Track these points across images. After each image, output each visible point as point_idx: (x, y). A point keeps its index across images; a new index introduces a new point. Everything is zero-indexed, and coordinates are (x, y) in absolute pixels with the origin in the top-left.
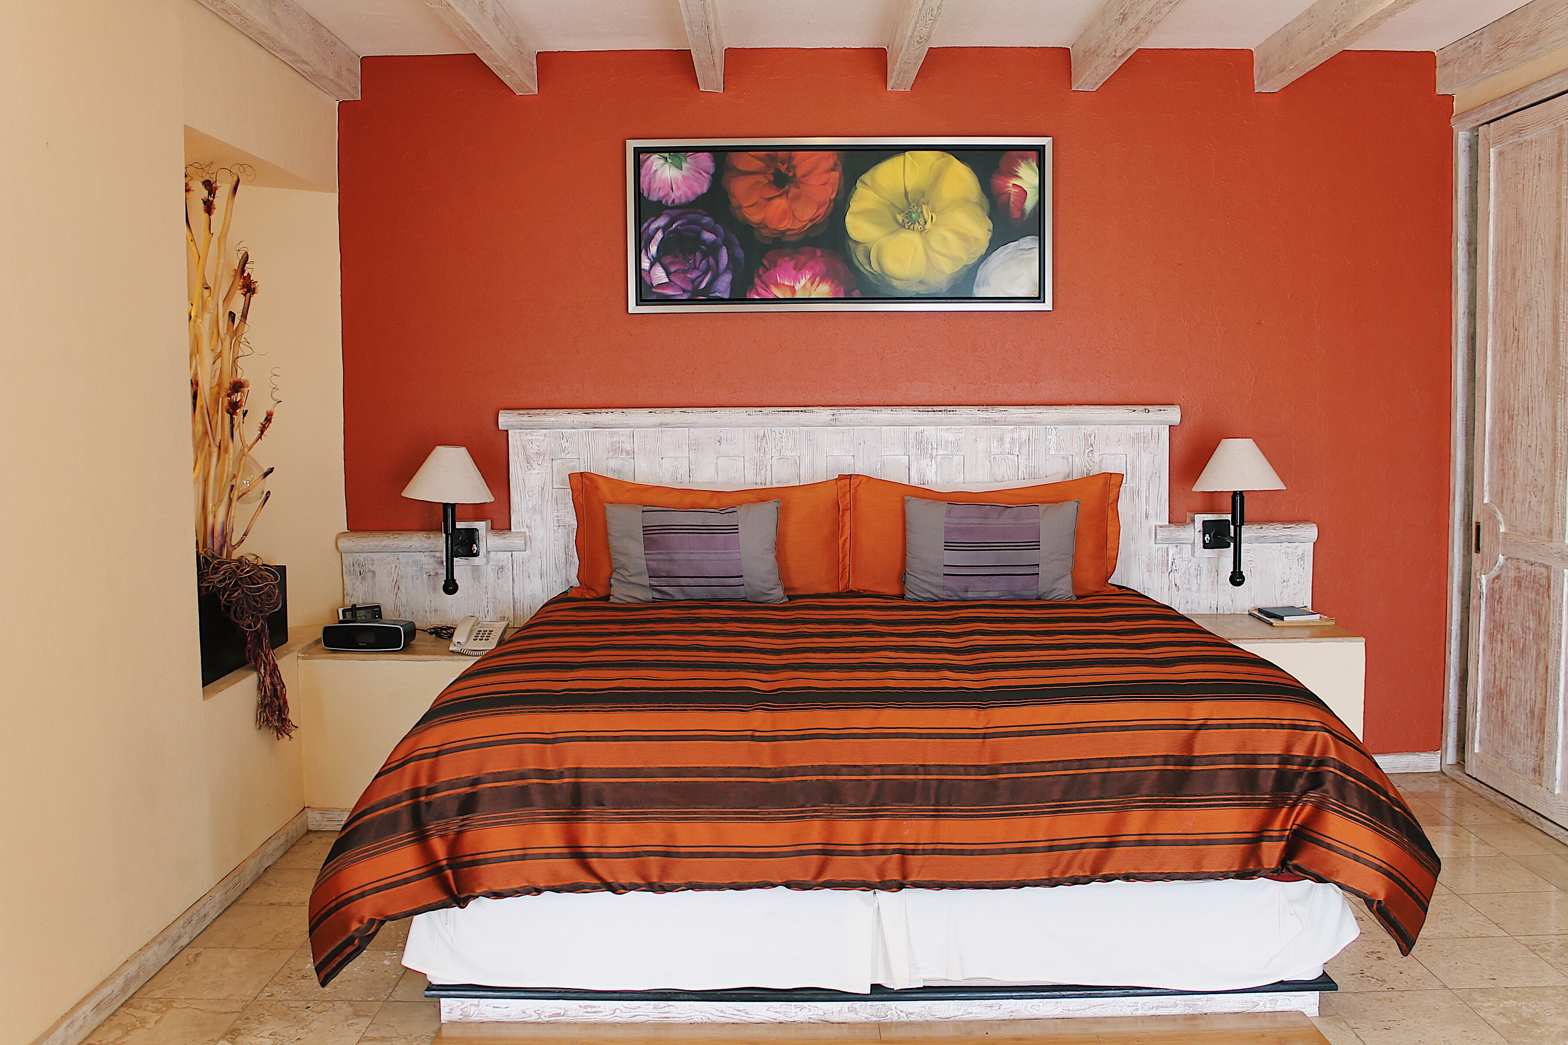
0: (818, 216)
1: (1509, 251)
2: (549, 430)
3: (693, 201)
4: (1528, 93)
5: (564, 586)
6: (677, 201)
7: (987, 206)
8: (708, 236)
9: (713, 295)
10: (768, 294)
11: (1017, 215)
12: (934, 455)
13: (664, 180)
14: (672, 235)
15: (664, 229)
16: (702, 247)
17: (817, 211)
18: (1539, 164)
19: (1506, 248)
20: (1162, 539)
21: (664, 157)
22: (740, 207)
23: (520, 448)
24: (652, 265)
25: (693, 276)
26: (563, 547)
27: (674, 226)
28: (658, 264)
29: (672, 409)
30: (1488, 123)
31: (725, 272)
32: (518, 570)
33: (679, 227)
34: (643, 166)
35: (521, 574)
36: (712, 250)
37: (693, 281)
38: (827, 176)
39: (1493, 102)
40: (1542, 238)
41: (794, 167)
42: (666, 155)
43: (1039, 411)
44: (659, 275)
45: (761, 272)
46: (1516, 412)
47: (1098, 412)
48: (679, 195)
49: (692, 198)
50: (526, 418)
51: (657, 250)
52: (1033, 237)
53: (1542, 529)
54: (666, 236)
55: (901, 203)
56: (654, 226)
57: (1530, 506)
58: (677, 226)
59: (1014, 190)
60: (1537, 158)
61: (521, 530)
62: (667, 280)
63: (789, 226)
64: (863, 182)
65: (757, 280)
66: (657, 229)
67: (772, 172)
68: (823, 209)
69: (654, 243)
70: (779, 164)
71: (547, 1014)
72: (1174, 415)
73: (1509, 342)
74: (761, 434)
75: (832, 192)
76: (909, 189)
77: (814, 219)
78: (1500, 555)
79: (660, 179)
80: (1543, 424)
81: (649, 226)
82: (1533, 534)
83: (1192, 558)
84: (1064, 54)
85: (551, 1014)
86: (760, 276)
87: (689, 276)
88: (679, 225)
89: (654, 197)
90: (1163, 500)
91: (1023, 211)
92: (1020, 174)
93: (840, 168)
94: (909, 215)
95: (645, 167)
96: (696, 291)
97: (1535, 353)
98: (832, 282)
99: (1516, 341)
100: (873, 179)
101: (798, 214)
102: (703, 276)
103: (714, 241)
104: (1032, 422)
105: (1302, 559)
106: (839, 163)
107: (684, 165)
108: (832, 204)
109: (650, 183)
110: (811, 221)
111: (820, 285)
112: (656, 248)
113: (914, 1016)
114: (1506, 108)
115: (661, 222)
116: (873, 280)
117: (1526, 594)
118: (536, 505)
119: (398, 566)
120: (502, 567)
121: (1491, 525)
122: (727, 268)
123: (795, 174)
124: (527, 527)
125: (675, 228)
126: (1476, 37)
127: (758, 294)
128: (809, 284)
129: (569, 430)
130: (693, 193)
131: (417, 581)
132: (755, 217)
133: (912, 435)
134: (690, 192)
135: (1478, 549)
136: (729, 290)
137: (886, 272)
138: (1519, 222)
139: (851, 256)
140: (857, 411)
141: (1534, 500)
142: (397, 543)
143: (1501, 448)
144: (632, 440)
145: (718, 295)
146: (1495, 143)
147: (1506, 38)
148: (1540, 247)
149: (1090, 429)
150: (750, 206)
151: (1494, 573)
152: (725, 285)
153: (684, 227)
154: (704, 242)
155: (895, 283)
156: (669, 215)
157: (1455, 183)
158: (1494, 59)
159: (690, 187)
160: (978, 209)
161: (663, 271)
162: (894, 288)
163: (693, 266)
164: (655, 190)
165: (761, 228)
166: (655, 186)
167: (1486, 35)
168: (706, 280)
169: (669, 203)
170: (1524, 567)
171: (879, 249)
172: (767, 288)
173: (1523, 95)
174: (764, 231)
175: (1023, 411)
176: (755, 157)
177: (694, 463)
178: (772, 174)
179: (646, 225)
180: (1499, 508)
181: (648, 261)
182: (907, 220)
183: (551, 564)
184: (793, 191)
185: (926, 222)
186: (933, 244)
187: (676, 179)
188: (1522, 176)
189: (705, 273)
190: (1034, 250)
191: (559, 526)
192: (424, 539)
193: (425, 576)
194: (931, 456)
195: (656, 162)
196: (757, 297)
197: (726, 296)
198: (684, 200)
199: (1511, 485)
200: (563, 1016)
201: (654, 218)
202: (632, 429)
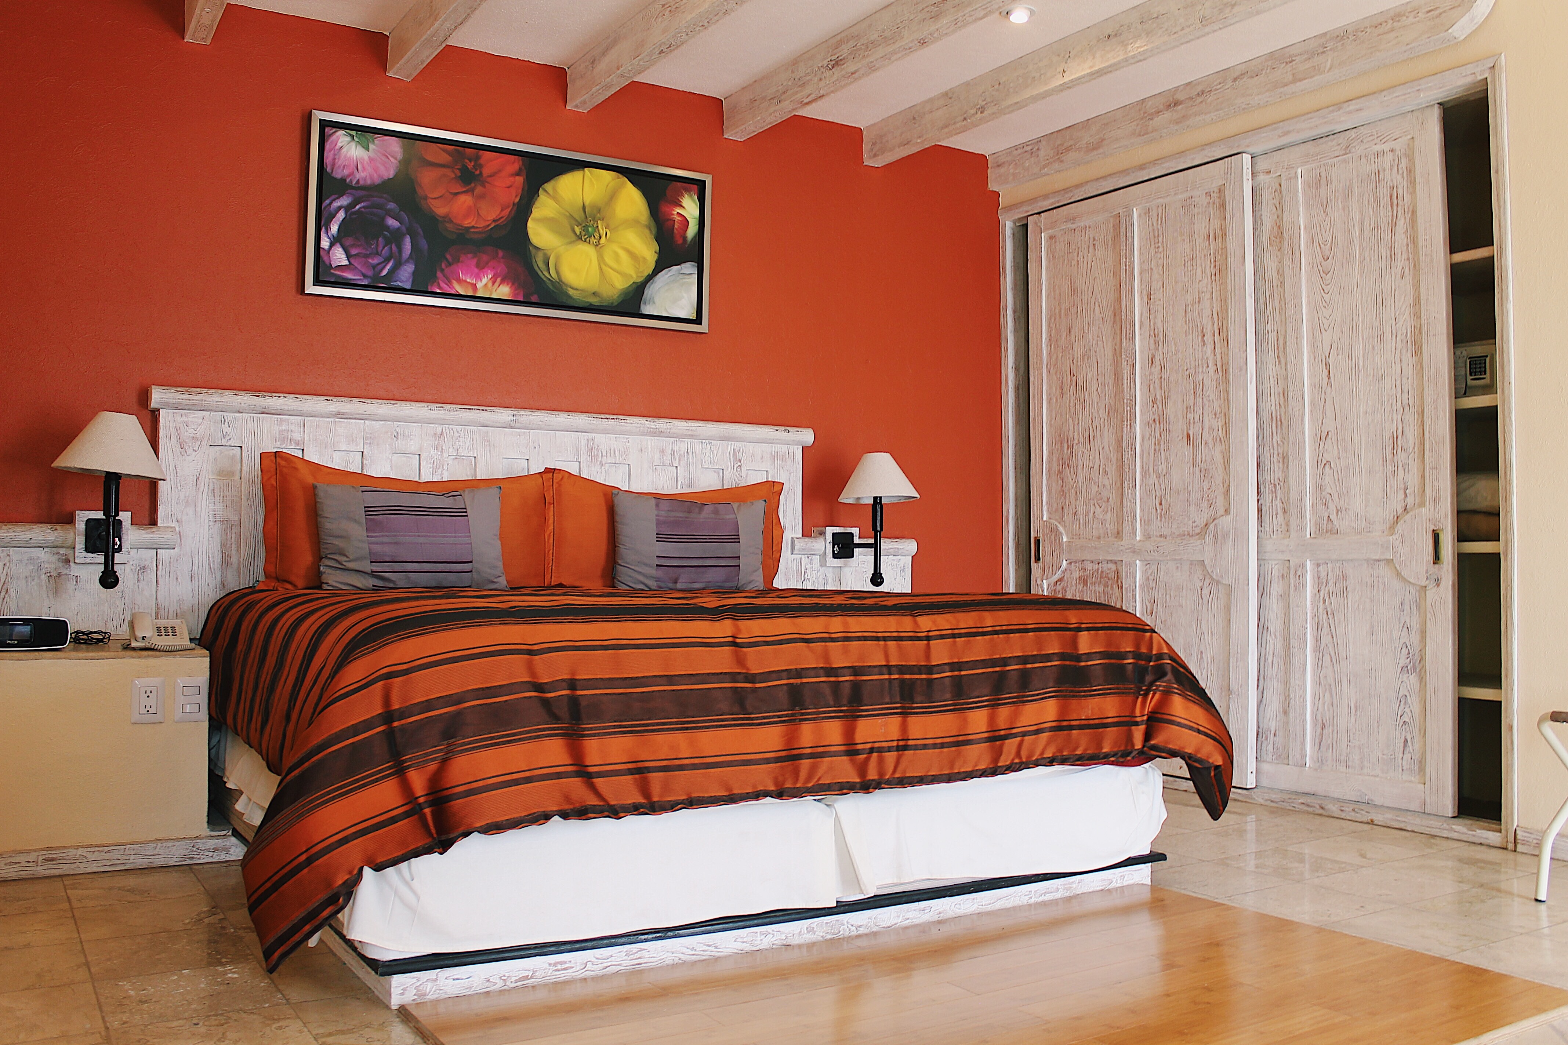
0: (502, 218)
1: (1063, 314)
2: (209, 413)
3: (379, 185)
4: (1083, 189)
5: (218, 590)
6: (361, 182)
7: (654, 230)
8: (392, 222)
9: (395, 283)
10: (449, 289)
11: (680, 241)
12: (604, 462)
13: (349, 159)
14: (355, 216)
15: (347, 208)
16: (386, 233)
17: (500, 213)
18: (1094, 245)
19: (1060, 311)
20: (799, 550)
21: (350, 135)
22: (426, 198)
23: (173, 431)
24: (332, 245)
25: (375, 261)
26: (219, 545)
27: (357, 207)
28: (338, 245)
29: (350, 399)
30: (1039, 213)
31: (407, 261)
32: (164, 571)
33: (363, 209)
34: (328, 141)
35: (167, 577)
36: (396, 238)
37: (374, 267)
38: (512, 179)
39: (1046, 197)
40: (1100, 300)
41: (481, 166)
42: (353, 133)
43: (699, 425)
44: (339, 257)
45: (443, 266)
46: (1076, 442)
47: (748, 429)
48: (364, 176)
49: (378, 181)
50: (185, 396)
51: (338, 230)
52: (693, 263)
53: (1109, 533)
54: (348, 217)
55: (579, 216)
56: (336, 204)
57: (1094, 517)
58: (361, 208)
59: (678, 218)
60: (1092, 239)
61: (169, 525)
62: (347, 263)
63: (473, 224)
64: (545, 191)
65: (439, 274)
66: (340, 208)
67: (459, 167)
68: (507, 212)
69: (335, 222)
70: (467, 161)
71: (513, 979)
72: (807, 436)
73: (1066, 387)
74: (439, 431)
75: (516, 196)
76: (587, 203)
77: (498, 220)
78: (1064, 561)
79: (345, 157)
80: (1106, 448)
81: (331, 203)
82: (1099, 538)
83: (820, 568)
84: (717, 103)
85: (517, 978)
86: (442, 271)
87: (370, 261)
88: (363, 207)
89: (338, 174)
90: (797, 514)
91: (684, 238)
92: (684, 205)
93: (524, 173)
94: (585, 228)
95: (330, 141)
96: (376, 277)
97: (1096, 393)
98: (513, 284)
99: (1074, 384)
100: (554, 189)
101: (483, 213)
102: (384, 264)
103: (398, 229)
104: (692, 435)
105: (904, 570)
106: (523, 168)
107: (371, 146)
108: (515, 208)
109: (335, 159)
110: (494, 221)
111: (501, 286)
112: (337, 227)
113: (862, 929)
114: (1058, 202)
115: (344, 201)
116: (551, 287)
117: (1093, 588)
118: (189, 497)
119: (8, 564)
120: (144, 568)
121: (1053, 537)
122: (411, 257)
123: (481, 173)
124: (177, 521)
125: (359, 209)
126: (1032, 144)
127: (440, 288)
128: (490, 284)
129: (232, 414)
130: (379, 176)
131: (33, 583)
132: (440, 210)
133: (584, 442)
134: (375, 175)
135: (1038, 559)
136: (411, 280)
137: (564, 280)
138: (1073, 290)
139: (531, 259)
140: (536, 414)
141: (1098, 510)
142: (13, 534)
143: (1060, 472)
144: (302, 430)
145: (400, 284)
146: (1046, 229)
147: (1066, 145)
148: (1097, 308)
149: (738, 445)
150: (435, 198)
151: (1056, 577)
152: (406, 274)
153: (367, 210)
154: (387, 228)
155: (571, 292)
156: (353, 195)
157: (1003, 262)
158: (1054, 161)
159: (376, 169)
160: (647, 231)
161: (343, 253)
162: (569, 296)
163: (375, 251)
164: (339, 167)
165: (445, 221)
166: (340, 162)
167: (1044, 143)
168: (388, 267)
169: (354, 182)
170: (1089, 566)
171: (558, 258)
172: (449, 283)
173: (1078, 190)
174: (448, 225)
175: (685, 424)
176: (443, 150)
177: (368, 458)
178: (459, 169)
179: (328, 202)
180: (1060, 523)
181: (328, 240)
182: (583, 233)
183: (204, 565)
184: (479, 190)
185: (600, 237)
186: (606, 259)
187: (362, 159)
188: (1076, 254)
189: (387, 260)
190: (693, 275)
191: (215, 521)
192: (49, 531)
193: (43, 577)
194: (601, 464)
195: (341, 138)
196: (438, 291)
197: (408, 287)
198: (369, 182)
199: (1073, 502)
200: (530, 979)
201: (337, 196)
202: (303, 418)
